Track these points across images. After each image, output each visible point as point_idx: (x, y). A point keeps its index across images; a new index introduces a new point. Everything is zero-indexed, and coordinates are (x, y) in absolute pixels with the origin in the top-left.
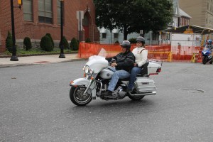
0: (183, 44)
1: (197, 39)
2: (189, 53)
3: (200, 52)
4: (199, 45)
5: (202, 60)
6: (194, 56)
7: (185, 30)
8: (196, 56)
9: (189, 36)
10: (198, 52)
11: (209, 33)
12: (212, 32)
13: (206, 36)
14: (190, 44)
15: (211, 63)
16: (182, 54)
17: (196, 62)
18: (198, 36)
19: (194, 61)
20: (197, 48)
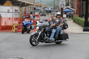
0: (3, 15)
1: (16, 10)
2: (9, 23)
3: (19, 23)
4: (18, 16)
5: (21, 30)
6: (14, 26)
7: (5, 3)
8: (16, 27)
9: (9, 8)
10: (17, 22)
11: (26, 6)
12: (28, 5)
13: (24, 8)
14: (10, 15)
15: (28, 32)
16: (3, 24)
17: (16, 31)
18: (17, 8)
19: (14, 31)
20: (16, 19)
